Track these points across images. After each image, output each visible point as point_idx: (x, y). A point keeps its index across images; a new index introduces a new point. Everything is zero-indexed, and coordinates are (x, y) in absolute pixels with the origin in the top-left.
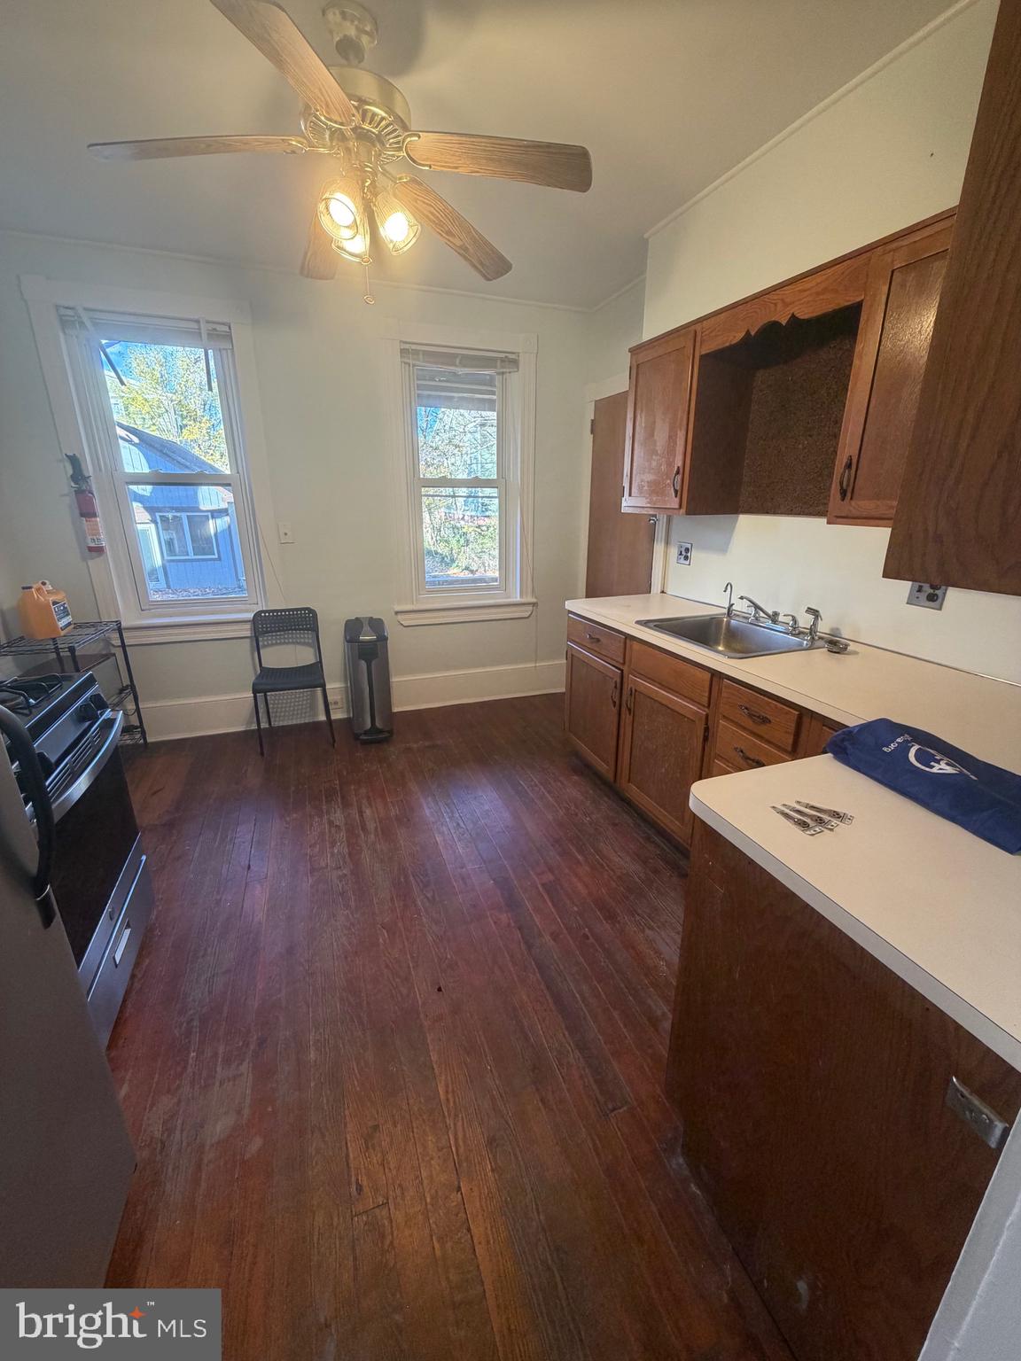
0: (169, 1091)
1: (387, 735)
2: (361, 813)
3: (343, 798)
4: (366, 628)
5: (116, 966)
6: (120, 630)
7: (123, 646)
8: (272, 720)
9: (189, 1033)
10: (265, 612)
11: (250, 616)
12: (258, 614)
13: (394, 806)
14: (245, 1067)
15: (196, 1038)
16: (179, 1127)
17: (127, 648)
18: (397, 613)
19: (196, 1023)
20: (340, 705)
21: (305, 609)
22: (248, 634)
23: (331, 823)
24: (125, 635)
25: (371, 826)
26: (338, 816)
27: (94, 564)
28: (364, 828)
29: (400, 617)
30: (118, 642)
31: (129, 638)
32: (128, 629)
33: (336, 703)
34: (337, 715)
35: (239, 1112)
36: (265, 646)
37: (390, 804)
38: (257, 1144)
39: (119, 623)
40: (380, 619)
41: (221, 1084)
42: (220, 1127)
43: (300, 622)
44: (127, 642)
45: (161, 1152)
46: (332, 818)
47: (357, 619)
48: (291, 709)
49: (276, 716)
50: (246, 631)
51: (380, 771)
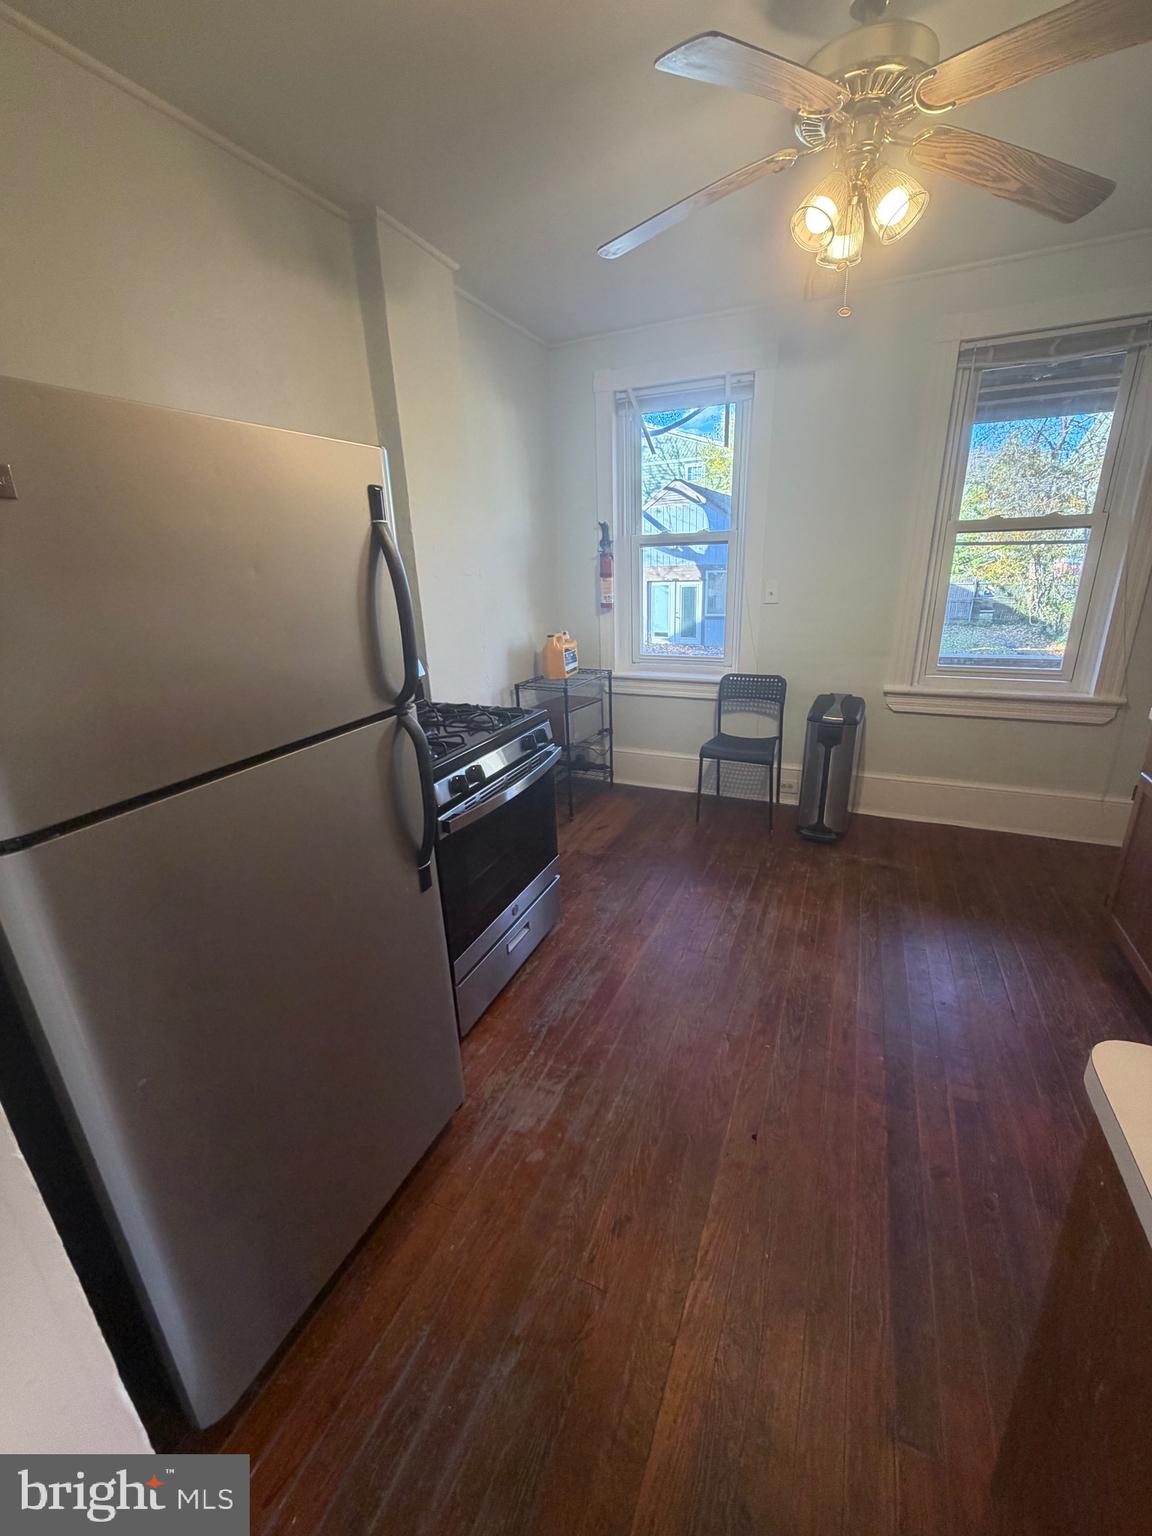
0: (506, 1070)
1: (833, 836)
2: (765, 913)
3: (754, 889)
4: (837, 706)
5: (508, 953)
6: (610, 679)
7: (610, 693)
8: (721, 788)
9: (535, 1036)
10: (733, 676)
11: (718, 678)
12: (726, 677)
13: (804, 919)
14: (559, 1088)
15: (539, 1043)
16: (501, 1100)
17: (613, 696)
18: (886, 694)
19: (544, 1030)
20: (793, 790)
21: (774, 677)
22: (715, 696)
23: (729, 910)
24: (613, 683)
25: (769, 930)
26: (740, 906)
27: (605, 619)
28: (759, 929)
29: (890, 699)
30: (607, 689)
31: (617, 686)
32: (616, 678)
33: (791, 787)
34: (789, 800)
35: (539, 1121)
36: (728, 711)
37: (801, 916)
38: (538, 1155)
39: (610, 672)
40: (860, 698)
41: (539, 1089)
42: (523, 1122)
43: (765, 691)
44: (613, 691)
45: (483, 1111)
46: (733, 907)
47: (832, 694)
48: (743, 783)
49: (726, 786)
50: (713, 693)
51: (808, 875)
